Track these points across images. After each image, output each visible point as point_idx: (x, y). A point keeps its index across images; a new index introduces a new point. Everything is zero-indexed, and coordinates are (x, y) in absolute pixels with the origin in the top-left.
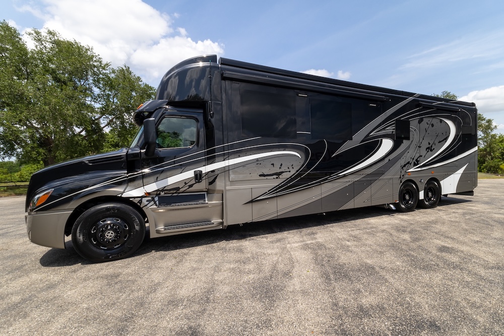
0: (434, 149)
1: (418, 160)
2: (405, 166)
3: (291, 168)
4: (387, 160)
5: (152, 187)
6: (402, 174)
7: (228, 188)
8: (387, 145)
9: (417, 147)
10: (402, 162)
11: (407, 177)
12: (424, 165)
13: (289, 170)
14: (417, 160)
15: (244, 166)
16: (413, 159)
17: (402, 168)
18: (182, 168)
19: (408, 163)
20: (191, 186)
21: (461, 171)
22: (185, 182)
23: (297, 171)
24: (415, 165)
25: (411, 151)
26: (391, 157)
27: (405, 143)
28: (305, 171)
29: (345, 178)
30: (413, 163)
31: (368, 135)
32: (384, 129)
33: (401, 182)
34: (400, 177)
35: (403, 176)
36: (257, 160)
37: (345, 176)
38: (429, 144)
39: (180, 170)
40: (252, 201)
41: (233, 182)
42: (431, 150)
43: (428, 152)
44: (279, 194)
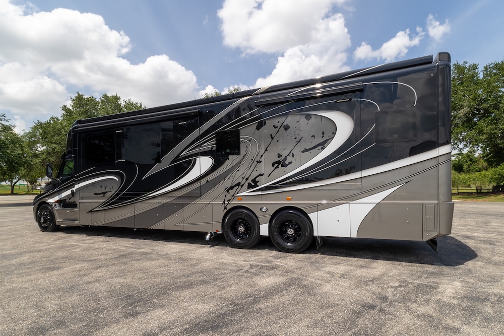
0: (290, 163)
1: (257, 180)
2: (232, 188)
3: (112, 189)
4: (204, 181)
5: (57, 198)
6: (227, 198)
7: (80, 201)
8: (204, 164)
9: (255, 163)
10: (228, 183)
11: (235, 202)
12: (267, 188)
13: (110, 191)
14: (254, 181)
15: (86, 187)
16: (247, 179)
17: (228, 191)
18: (67, 189)
19: (239, 184)
20: (70, 199)
21: (378, 197)
22: (68, 196)
23: (116, 192)
24: (250, 186)
25: (242, 169)
26: (210, 178)
27: (233, 160)
28: (121, 191)
29: (155, 199)
30: (246, 185)
31: (178, 156)
32: (200, 146)
33: (225, 208)
34: (224, 203)
35: (229, 200)
36: (93, 183)
37: (154, 197)
38: (279, 156)
39: (66, 189)
40: (91, 211)
41: (82, 198)
42: (284, 165)
43: (277, 167)
44: (107, 208)
